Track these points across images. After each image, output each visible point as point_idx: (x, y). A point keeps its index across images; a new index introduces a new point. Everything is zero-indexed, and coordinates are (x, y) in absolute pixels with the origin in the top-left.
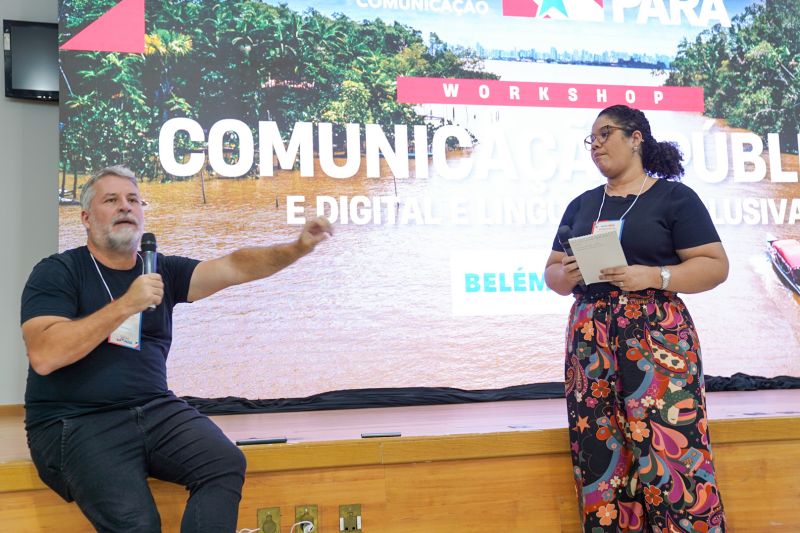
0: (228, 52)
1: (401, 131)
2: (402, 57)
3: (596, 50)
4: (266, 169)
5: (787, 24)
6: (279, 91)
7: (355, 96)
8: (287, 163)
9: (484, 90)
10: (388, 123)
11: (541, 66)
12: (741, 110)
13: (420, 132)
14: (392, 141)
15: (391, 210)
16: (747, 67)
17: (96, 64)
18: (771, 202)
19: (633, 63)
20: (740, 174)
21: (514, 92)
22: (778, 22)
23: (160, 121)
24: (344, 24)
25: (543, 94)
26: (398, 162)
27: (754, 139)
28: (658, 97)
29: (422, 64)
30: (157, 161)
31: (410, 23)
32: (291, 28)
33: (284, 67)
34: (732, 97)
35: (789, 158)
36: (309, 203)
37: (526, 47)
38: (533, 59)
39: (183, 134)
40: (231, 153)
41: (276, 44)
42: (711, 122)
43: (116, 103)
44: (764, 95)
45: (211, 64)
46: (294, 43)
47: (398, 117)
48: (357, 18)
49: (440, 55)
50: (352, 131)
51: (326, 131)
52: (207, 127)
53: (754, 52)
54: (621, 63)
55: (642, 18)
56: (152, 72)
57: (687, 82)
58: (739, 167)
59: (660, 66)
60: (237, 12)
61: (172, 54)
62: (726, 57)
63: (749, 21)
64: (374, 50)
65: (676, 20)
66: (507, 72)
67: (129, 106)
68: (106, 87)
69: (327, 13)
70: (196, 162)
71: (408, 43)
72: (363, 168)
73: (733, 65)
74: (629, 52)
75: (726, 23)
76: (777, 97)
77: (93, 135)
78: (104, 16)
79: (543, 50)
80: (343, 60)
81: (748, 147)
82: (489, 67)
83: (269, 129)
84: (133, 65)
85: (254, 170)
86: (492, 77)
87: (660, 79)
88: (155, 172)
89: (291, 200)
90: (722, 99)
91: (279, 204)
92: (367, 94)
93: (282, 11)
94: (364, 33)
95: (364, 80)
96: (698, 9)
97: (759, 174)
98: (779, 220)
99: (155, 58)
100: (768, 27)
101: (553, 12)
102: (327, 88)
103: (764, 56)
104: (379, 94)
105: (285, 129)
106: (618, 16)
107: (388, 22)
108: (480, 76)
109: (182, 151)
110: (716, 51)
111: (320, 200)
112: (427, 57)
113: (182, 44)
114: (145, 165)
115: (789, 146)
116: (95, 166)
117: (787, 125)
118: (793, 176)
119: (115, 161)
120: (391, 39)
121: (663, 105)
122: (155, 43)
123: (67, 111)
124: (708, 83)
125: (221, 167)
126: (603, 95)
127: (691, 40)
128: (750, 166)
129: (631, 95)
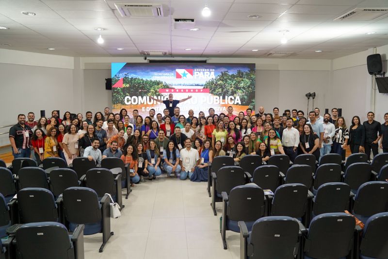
0: (135, 86)
2: (160, 86)
3: (191, 83)
4: (139, 103)
5: (225, 78)
6: (141, 92)
8: (142, 103)
9: (173, 90)
11: (182, 86)
12: (216, 92)
15: (158, 109)
16: (217, 85)
17: (116, 89)
18: (220, 107)
19: (198, 85)
20: (215, 103)
21: (177, 91)
22: (223, 78)
23: (125, 97)
24: (151, 81)
25: (182, 91)
27: (218, 97)
28: (202, 90)
31: (161, 80)
32: (143, 82)
33: (142, 88)
34: (214, 90)
35: (224, 100)
36: (146, 108)
37: (180, 84)
39: (128, 98)
40: (135, 101)
41: (141, 85)
42: (211, 94)
43: (119, 94)
44: (220, 90)
45: (131, 88)
46: (144, 84)
47: (159, 95)
48: (153, 80)
49: (166, 85)
52: (131, 97)
53: (219, 83)
54: (196, 85)
56: (124, 90)
57: (207, 88)
58: (215, 101)
59: (202, 85)
61: (127, 87)
63: (218, 77)
64: (155, 84)
65: (206, 78)
66: (176, 87)
67: (121, 95)
68: (118, 92)
69: (149, 79)
70: (130, 102)
71: (161, 84)
72: (153, 103)
73: (215, 85)
75: (214, 78)
76: (222, 90)
77: (116, 99)
78: (117, 83)
79: (182, 84)
80: (151, 87)
81: (216, 98)
82: (173, 87)
83: (140, 97)
84: (121, 89)
87: (202, 87)
88: (124, 104)
89: (143, 108)
90: (213, 91)
91: (141, 108)
92: (154, 92)
93: (142, 80)
94: (154, 82)
95: (154, 89)
96: (209, 76)
97: (218, 102)
98: (221, 110)
99: (124, 88)
100: (222, 78)
101: (184, 77)
102: (148, 91)
103: (220, 84)
104: (156, 92)
105: (142, 97)
106: (195, 78)
107: (158, 80)
108: (172, 88)
109: (128, 101)
110: (212, 83)
111: (147, 108)
112: (164, 86)
113: (128, 85)
114: (123, 103)
115: (224, 98)
116: (117, 103)
117: (224, 95)
118: (224, 103)
119: (119, 103)
120: (158, 83)
121: (202, 92)
122: (124, 85)
123: (113, 96)
124: (211, 88)
125: (133, 103)
126: (192, 91)
127: (208, 81)
128: (217, 101)
129: (197, 91)
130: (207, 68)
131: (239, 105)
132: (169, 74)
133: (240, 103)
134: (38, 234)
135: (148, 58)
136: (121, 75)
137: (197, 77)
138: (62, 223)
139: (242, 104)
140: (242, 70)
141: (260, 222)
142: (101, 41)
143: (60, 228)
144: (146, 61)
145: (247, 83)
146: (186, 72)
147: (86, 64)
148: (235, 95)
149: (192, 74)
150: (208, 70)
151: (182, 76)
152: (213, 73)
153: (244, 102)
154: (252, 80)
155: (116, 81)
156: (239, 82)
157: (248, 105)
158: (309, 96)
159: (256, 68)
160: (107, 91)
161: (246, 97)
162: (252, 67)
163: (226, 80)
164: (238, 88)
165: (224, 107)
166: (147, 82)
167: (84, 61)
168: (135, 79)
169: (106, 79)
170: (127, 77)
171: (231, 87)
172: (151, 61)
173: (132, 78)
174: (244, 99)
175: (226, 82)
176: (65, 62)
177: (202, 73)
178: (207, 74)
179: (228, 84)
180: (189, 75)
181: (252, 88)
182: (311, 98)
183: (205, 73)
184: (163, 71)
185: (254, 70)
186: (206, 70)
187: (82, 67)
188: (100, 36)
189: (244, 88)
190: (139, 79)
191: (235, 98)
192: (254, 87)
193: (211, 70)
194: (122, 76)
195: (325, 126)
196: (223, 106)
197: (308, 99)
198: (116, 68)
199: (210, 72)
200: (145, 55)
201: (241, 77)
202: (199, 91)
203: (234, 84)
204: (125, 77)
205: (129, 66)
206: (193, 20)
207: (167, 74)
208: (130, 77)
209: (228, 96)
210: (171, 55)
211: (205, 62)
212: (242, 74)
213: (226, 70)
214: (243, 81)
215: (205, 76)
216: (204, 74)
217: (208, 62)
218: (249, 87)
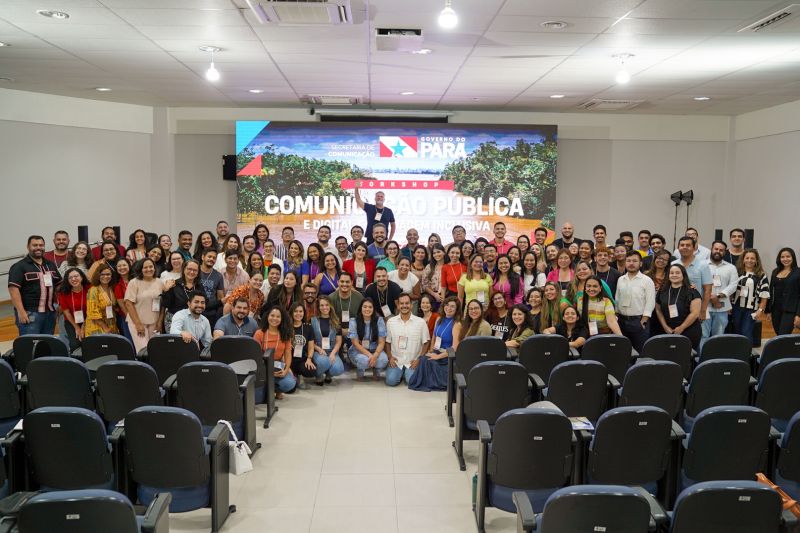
0: (286, 173)
1: (342, 198)
2: (343, 173)
3: (414, 168)
4: (298, 211)
5: (489, 157)
6: (302, 185)
7: (327, 187)
8: (304, 210)
9: (371, 184)
10: (337, 196)
11: (393, 174)
12: (468, 189)
13: (348, 198)
14: (339, 202)
15: (338, 225)
16: (471, 173)
17: (247, 179)
18: (477, 223)
19: (427, 172)
20: (465, 212)
22: (485, 156)
23: (265, 197)
24: (324, 163)
25: (393, 184)
26: (340, 209)
27: (472, 200)
28: (436, 184)
29: (350, 175)
30: (264, 210)
31: (346, 161)
32: (306, 165)
33: (304, 178)
34: (465, 184)
35: (485, 207)
36: (311, 222)
37: (388, 168)
38: (390, 172)
39: (272, 200)
40: (287, 206)
41: (302, 170)
42: (456, 193)
43: (253, 191)
44: (478, 183)
45: (280, 177)
46: (307, 170)
47: (341, 194)
48: (328, 161)
49: (356, 172)
50: (326, 198)
51: (317, 198)
52: (279, 198)
53: (475, 167)
54: (423, 173)
55: (432, 156)
56: (263, 181)
57: (448, 179)
58: (465, 209)
59: (438, 173)
60: (289, 160)
61: (269, 175)
62: (463, 169)
63: (474, 156)
64: (333, 170)
65: (445, 156)
66: (379, 177)
67: (257, 192)
68: (250, 186)
69: (319, 159)
70: (276, 210)
71: (346, 168)
72: (329, 211)
73: (466, 172)
74: (426, 168)
75: (465, 157)
76: (482, 184)
77: (246, 201)
78: (249, 165)
79: (394, 168)
80: (323, 175)
81: (469, 202)
82: (374, 175)
83: (299, 198)
84: (258, 179)
85: (294, 212)
86: (375, 179)
87: (438, 178)
88: (264, 213)
89: (305, 221)
90: (461, 185)
91: (301, 222)
92: (331, 186)
93: (304, 159)
94: (330, 165)
95: (330, 181)
96: (454, 152)
97: (473, 212)
98: (479, 229)
99: (264, 177)
100: (481, 158)
101: (398, 155)
102: (318, 184)
103: (479, 169)
104: (335, 186)
105: (304, 199)
106: (423, 155)
107: (339, 161)
108: (370, 179)
109: (272, 206)
110: (460, 167)
111: (315, 221)
112: (352, 173)
113: (272, 172)
114: (260, 210)
115: (486, 202)
116: (247, 211)
117: (486, 194)
118: (486, 213)
119: (253, 209)
120: (339, 168)
121: (438, 188)
122: (263, 171)
123: (239, 194)
124: (456, 179)
125: (284, 211)
126: (415, 185)
127: (451, 163)
128: (469, 209)
129: (425, 185)
130: (447, 135)
131: (520, 217)
132: (363, 148)
133: (522, 214)
134: (68, 517)
135: (317, 111)
136: (256, 147)
137: (428, 154)
138: (121, 491)
139: (527, 216)
140: (529, 140)
141: (561, 498)
142: (213, 76)
143: (116, 503)
144: (313, 118)
145: (539, 169)
146: (403, 143)
147: (180, 123)
148: (511, 195)
149: (414, 146)
150: (451, 139)
151: (393, 150)
152: (461, 146)
153: (531, 211)
154: (551, 162)
155: (247, 161)
156: (520, 167)
157: (540, 218)
158: (679, 198)
159: (560, 135)
160: (226, 182)
161: (535, 200)
162: (550, 133)
163: (490, 161)
164: (517, 180)
165: (487, 223)
166: (314, 165)
167: (174, 115)
168: (288, 158)
169: (224, 157)
170: (271, 152)
171: (503, 178)
172: (324, 118)
173: (281, 156)
174: (532, 203)
175: (492, 165)
176: (134, 118)
177: (437, 145)
178: (449, 147)
179: (496, 171)
180: (408, 150)
181: (548, 180)
182: (683, 203)
183: (445, 145)
184: (352, 141)
185: (555, 140)
186: (446, 139)
187: (171, 128)
188: (212, 64)
189: (530, 179)
190: (296, 158)
191: (511, 202)
192: (555, 177)
193: (458, 139)
194: (259, 151)
195: (714, 269)
196: (484, 219)
197: (677, 204)
198: (247, 133)
199: (456, 144)
200: (312, 105)
201: (525, 155)
202: (431, 185)
203: (509, 172)
204: (267, 153)
205: (275, 128)
206: (418, 32)
207: (358, 147)
208: (277, 154)
209: (496, 198)
210: (369, 105)
211: (444, 120)
212: (528, 148)
213: (492, 139)
214: (528, 163)
215: (445, 152)
216: (442, 147)
217: (450, 121)
218: (542, 177)
